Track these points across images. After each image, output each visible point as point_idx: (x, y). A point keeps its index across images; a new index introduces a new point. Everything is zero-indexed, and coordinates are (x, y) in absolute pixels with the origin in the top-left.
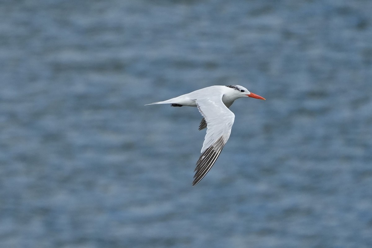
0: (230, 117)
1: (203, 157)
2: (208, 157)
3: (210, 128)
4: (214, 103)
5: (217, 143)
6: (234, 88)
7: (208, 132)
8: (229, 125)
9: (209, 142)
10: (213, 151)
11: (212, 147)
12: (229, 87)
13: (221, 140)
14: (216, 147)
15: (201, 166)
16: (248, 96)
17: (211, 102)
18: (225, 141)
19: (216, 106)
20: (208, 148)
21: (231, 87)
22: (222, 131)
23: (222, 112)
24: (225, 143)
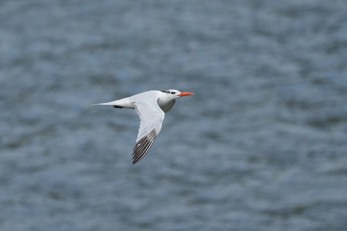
0: (160, 114)
1: (139, 145)
2: (144, 145)
3: (143, 123)
4: (150, 103)
5: (150, 134)
6: (166, 92)
7: (141, 126)
8: (161, 120)
9: (143, 133)
10: (147, 140)
11: (146, 137)
12: (163, 92)
13: (153, 132)
14: (150, 137)
15: (138, 151)
16: (179, 96)
17: (148, 102)
18: (158, 132)
19: (151, 105)
20: (142, 138)
21: (164, 92)
22: (154, 125)
23: (155, 110)
24: (157, 134)
